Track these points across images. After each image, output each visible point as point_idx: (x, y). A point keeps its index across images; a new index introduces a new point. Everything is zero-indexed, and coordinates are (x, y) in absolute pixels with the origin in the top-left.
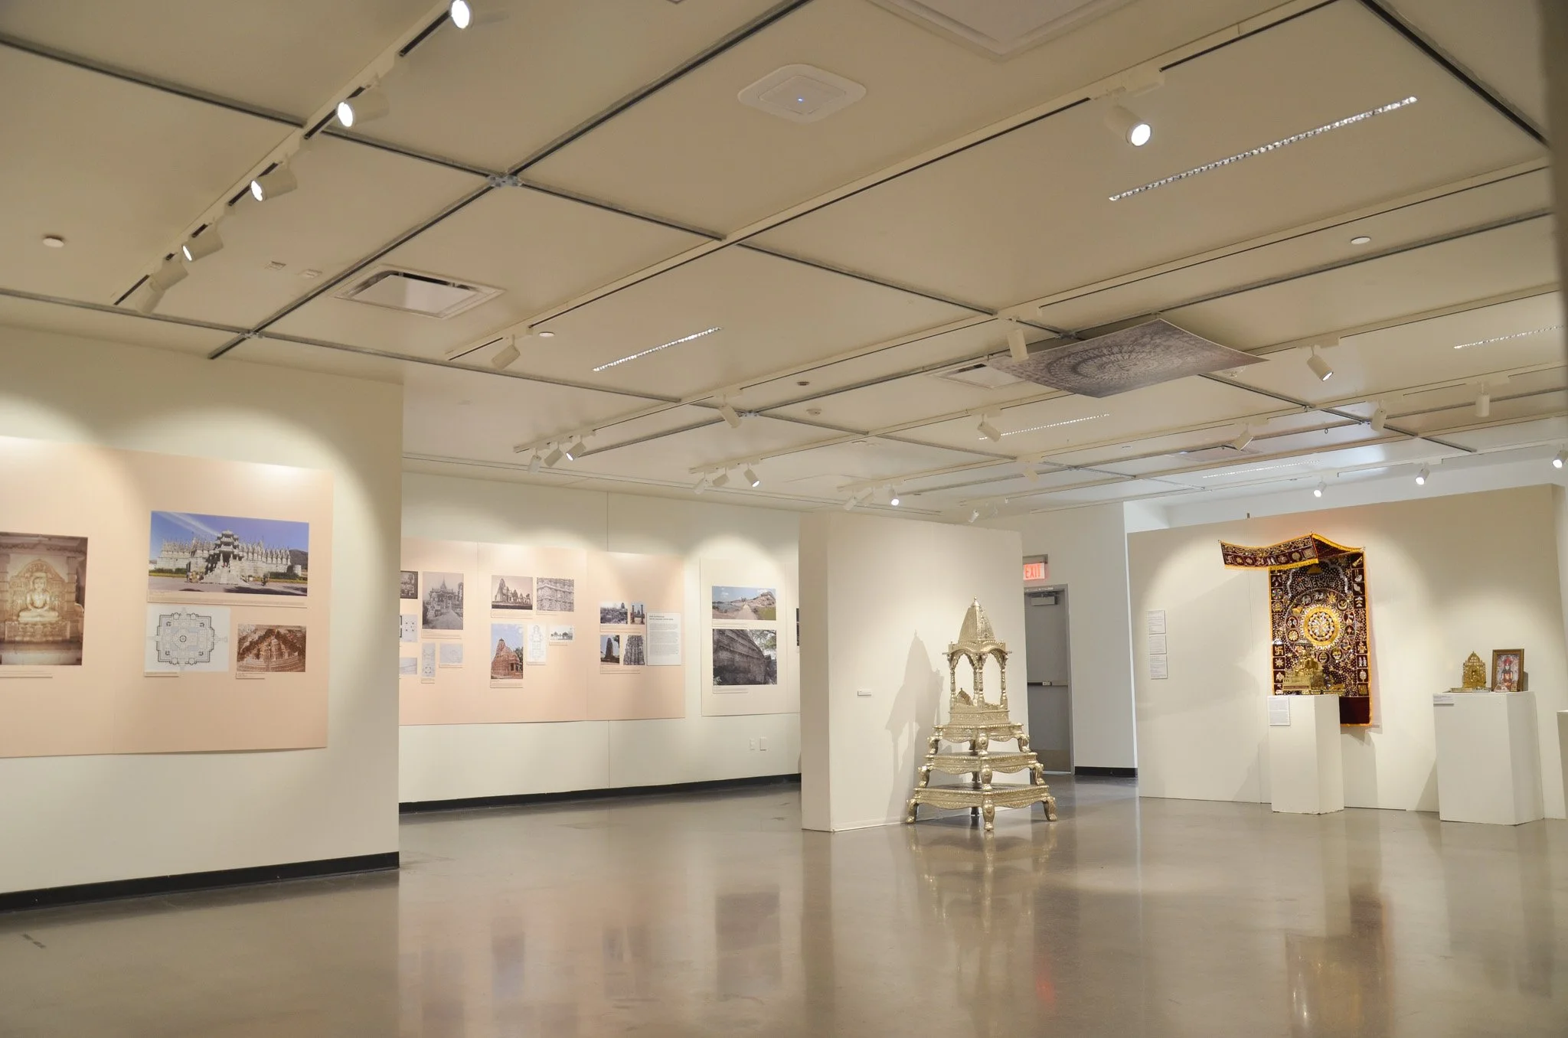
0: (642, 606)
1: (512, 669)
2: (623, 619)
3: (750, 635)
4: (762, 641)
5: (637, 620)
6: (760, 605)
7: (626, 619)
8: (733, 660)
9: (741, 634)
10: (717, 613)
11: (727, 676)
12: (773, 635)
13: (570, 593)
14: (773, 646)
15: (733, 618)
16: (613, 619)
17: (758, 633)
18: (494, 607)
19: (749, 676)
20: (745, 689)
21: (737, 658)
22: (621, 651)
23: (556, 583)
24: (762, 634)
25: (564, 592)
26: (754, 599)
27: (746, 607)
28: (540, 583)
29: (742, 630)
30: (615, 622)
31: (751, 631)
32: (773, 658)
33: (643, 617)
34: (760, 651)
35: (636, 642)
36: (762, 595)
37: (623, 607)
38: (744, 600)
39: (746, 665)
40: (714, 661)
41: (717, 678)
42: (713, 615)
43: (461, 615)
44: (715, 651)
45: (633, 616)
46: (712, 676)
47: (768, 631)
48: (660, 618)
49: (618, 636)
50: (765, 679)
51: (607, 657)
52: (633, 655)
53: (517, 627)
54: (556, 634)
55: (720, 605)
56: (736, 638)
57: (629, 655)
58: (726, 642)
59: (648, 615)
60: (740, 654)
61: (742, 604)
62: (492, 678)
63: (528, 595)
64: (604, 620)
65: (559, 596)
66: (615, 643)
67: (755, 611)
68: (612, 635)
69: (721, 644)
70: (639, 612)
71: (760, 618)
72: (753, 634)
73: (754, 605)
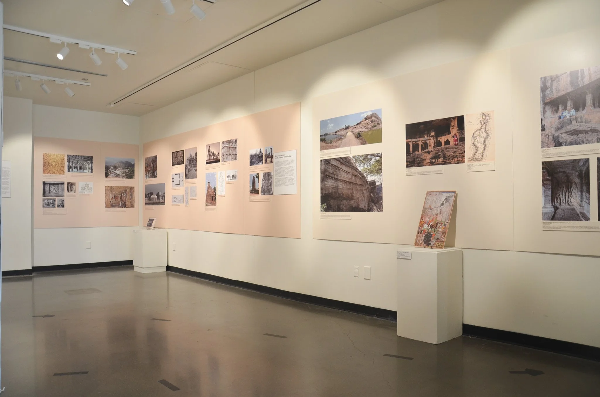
0: (271, 149)
1: (213, 200)
2: (260, 161)
3: (353, 161)
4: (366, 166)
5: (269, 160)
6: (364, 130)
7: (262, 161)
8: (337, 188)
9: (344, 161)
10: (324, 144)
11: (332, 202)
12: (378, 158)
13: (235, 148)
14: (379, 170)
15: (337, 147)
16: (255, 162)
17: (361, 159)
18: (207, 163)
19: (352, 202)
20: (349, 216)
21: (341, 185)
22: (259, 185)
23: (229, 143)
24: (366, 158)
25: (233, 148)
26: (358, 124)
27: (349, 134)
28: (223, 145)
29: (345, 158)
30: (257, 164)
31: (354, 157)
32: (378, 183)
33: (271, 157)
34: (363, 177)
35: (268, 176)
36: (366, 119)
37: (261, 152)
38: (347, 128)
39: (349, 192)
40: (322, 189)
41: (324, 205)
42: (321, 147)
43: (196, 170)
44: (323, 180)
45: (266, 157)
46: (320, 203)
47: (372, 155)
48: (282, 156)
49: (258, 174)
50: (369, 205)
51: (252, 190)
52: (266, 187)
53: (214, 174)
54: (229, 176)
55: (327, 137)
56: (340, 166)
57: (264, 187)
58: (331, 171)
59: (274, 155)
60: (344, 181)
61: (346, 131)
62: (206, 205)
63: (218, 154)
64: (252, 163)
65: (230, 151)
66: (256, 179)
67: (359, 136)
68: (255, 174)
69: (327, 173)
70: (269, 153)
71: (363, 143)
72: (356, 160)
73: (357, 131)
